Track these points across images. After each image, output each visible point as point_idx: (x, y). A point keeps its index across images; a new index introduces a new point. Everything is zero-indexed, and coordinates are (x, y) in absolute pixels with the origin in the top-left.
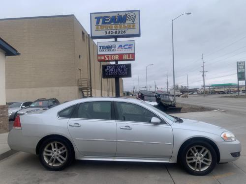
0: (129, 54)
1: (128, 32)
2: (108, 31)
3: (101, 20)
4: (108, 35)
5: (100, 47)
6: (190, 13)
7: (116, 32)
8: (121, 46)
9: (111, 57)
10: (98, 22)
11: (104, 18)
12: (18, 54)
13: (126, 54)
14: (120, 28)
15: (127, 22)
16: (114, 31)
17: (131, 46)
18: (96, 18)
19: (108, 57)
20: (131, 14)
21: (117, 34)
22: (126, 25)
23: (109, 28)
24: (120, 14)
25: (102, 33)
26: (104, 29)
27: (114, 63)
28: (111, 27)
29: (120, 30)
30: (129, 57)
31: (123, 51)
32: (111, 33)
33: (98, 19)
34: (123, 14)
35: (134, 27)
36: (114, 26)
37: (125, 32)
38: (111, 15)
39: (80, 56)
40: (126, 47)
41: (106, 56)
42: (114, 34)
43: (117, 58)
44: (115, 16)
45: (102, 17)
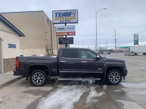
0: (72, 32)
1: (72, 21)
2: (61, 20)
3: (58, 14)
4: (61, 22)
5: (58, 28)
6: (106, 9)
7: (66, 21)
8: (68, 28)
9: (63, 34)
10: (56, 16)
11: (60, 14)
12: (24, 36)
13: (71, 32)
14: (68, 19)
15: (71, 16)
16: (65, 20)
17: (73, 28)
18: (55, 13)
19: (62, 34)
20: (73, 12)
21: (66, 22)
22: (71, 17)
23: (62, 19)
24: (68, 11)
25: (59, 21)
26: (60, 19)
27: (64, 37)
28: (63, 18)
29: (68, 20)
30: (72, 34)
31: (69, 31)
32: (63, 21)
33: (56, 14)
34: (69, 12)
35: (75, 18)
36: (64, 17)
37: (70, 21)
38: (63, 12)
39: (46, 33)
40: (71, 28)
41: (60, 33)
42: (65, 22)
43: (66, 34)
44: (65, 13)
45: (58, 13)
